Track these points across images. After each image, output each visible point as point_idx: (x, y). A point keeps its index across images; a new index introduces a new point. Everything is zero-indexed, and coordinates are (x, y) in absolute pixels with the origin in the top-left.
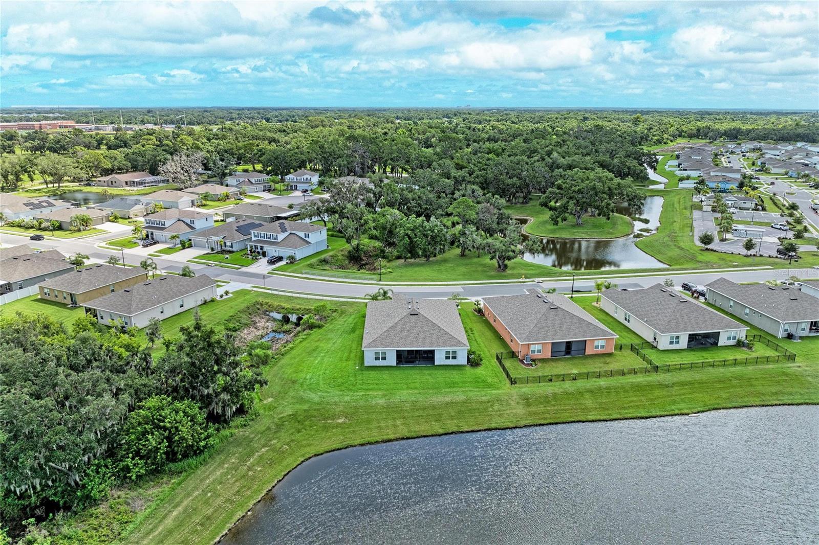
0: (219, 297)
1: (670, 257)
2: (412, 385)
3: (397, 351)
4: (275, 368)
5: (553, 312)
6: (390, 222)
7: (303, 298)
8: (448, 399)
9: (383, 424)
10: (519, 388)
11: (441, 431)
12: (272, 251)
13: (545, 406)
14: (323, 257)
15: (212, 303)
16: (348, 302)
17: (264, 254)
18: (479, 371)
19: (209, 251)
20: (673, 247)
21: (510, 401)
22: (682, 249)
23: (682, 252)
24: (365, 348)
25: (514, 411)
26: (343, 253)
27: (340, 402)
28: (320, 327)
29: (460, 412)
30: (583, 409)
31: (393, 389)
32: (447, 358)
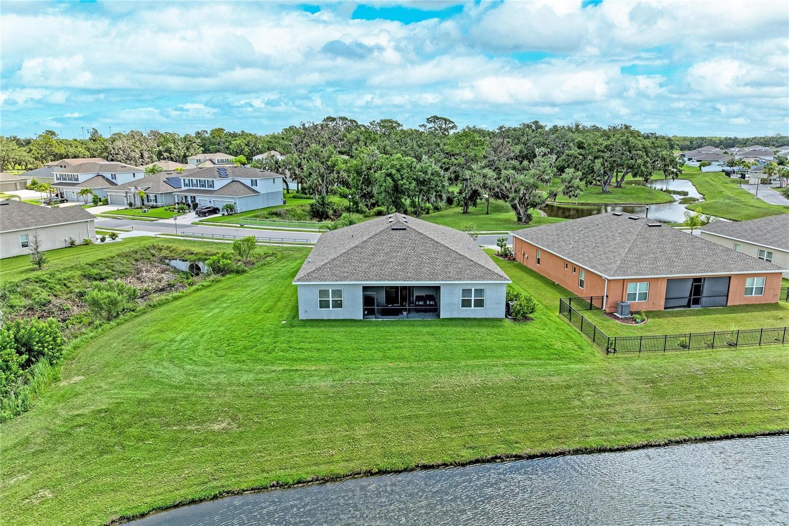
0: (99, 240)
3: (365, 288)
4: (127, 326)
8: (475, 380)
9: (320, 436)
12: (206, 202)
13: (699, 397)
15: (83, 246)
16: (295, 247)
17: (196, 207)
19: (127, 207)
21: (615, 385)
24: (299, 280)
28: (240, 272)
31: (352, 360)
32: (466, 304)
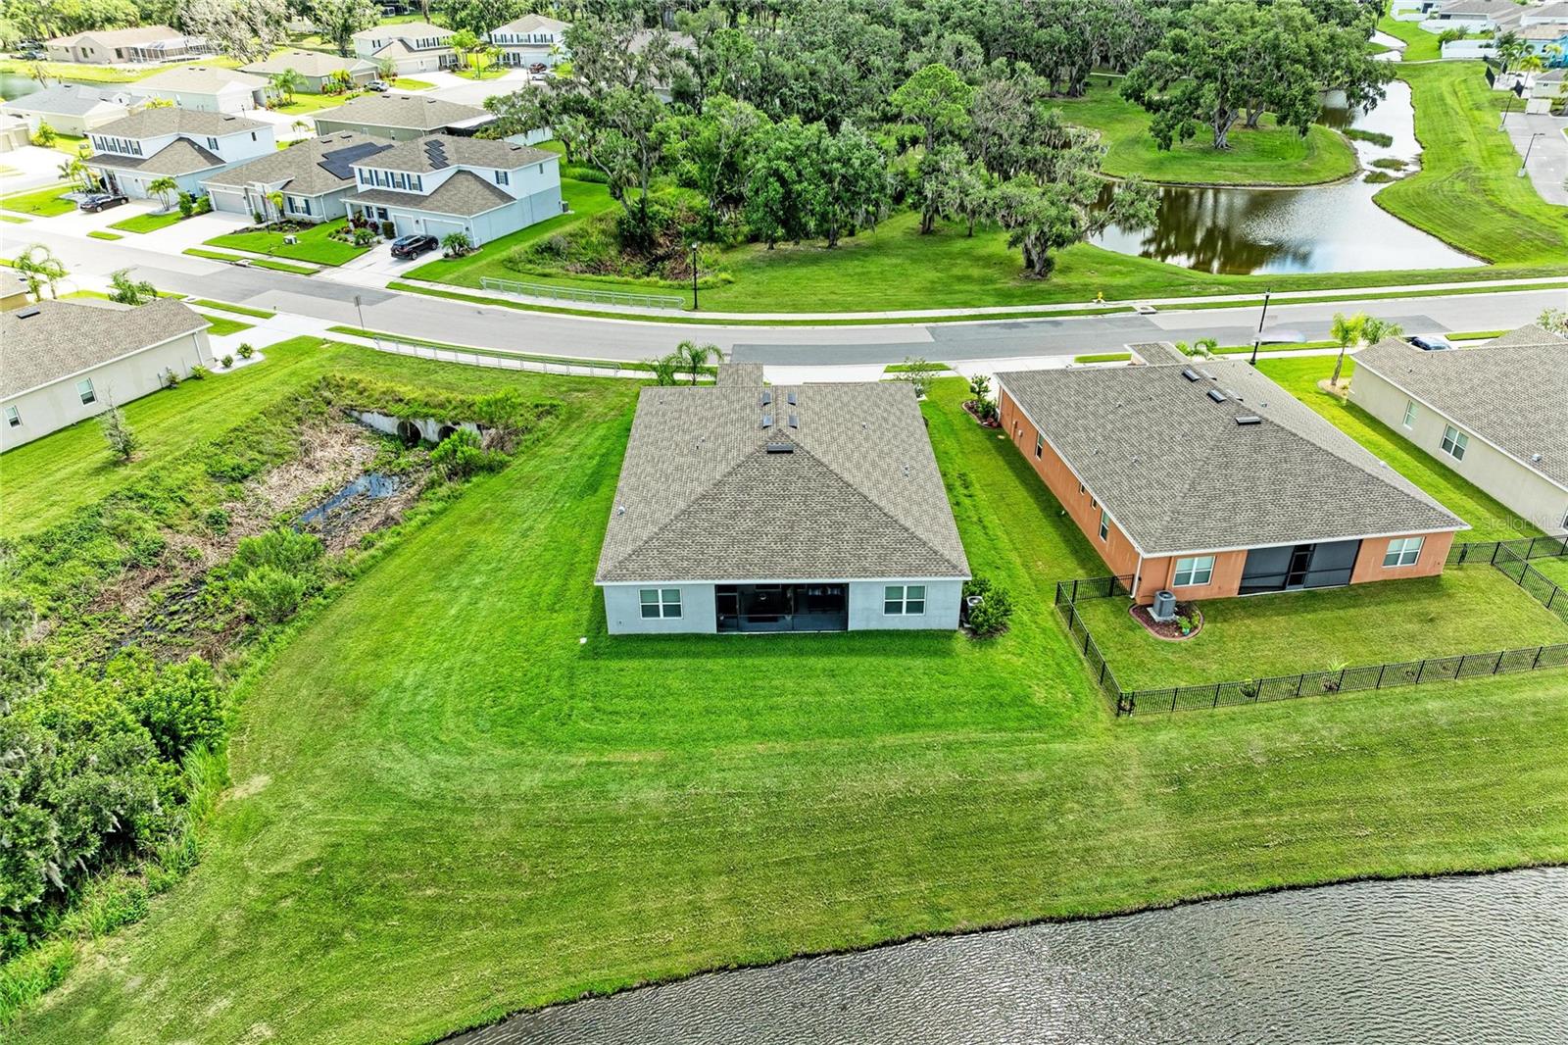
0: (220, 364)
1: (1486, 237)
2: (768, 722)
3: (719, 588)
4: (315, 635)
5: (1248, 436)
6: (728, 137)
7: (466, 367)
8: (894, 783)
9: (651, 906)
10: (1146, 727)
11: (870, 933)
12: (410, 222)
13: (1246, 813)
14: (546, 237)
15: (193, 384)
16: (592, 380)
17: (390, 232)
18: (1004, 654)
19: (251, 223)
20: (1487, 209)
21: (1117, 787)
22: (1514, 214)
23: (1517, 222)
24: (605, 578)
25: (1137, 835)
26: (603, 226)
27: (505, 797)
28: (492, 468)
29: (939, 841)
30: (1386, 824)
31: (698, 739)
32: (892, 607)
